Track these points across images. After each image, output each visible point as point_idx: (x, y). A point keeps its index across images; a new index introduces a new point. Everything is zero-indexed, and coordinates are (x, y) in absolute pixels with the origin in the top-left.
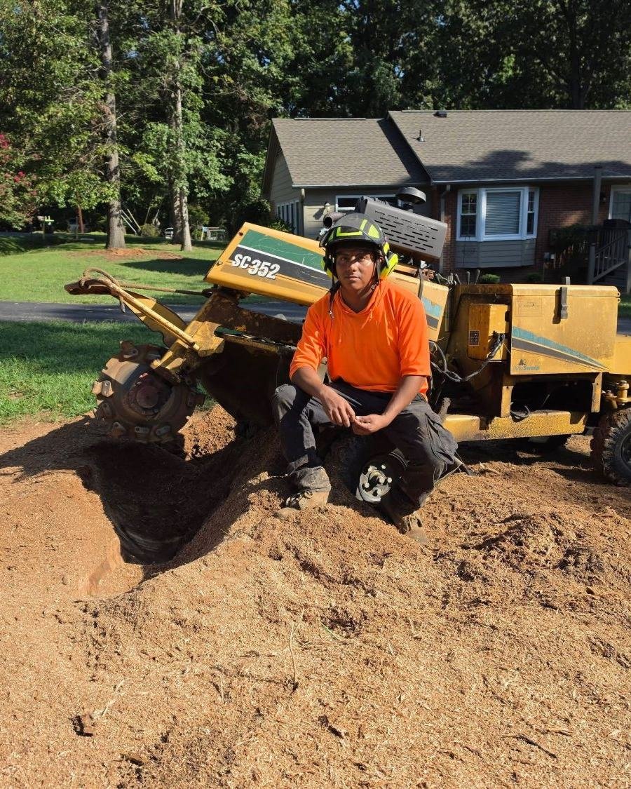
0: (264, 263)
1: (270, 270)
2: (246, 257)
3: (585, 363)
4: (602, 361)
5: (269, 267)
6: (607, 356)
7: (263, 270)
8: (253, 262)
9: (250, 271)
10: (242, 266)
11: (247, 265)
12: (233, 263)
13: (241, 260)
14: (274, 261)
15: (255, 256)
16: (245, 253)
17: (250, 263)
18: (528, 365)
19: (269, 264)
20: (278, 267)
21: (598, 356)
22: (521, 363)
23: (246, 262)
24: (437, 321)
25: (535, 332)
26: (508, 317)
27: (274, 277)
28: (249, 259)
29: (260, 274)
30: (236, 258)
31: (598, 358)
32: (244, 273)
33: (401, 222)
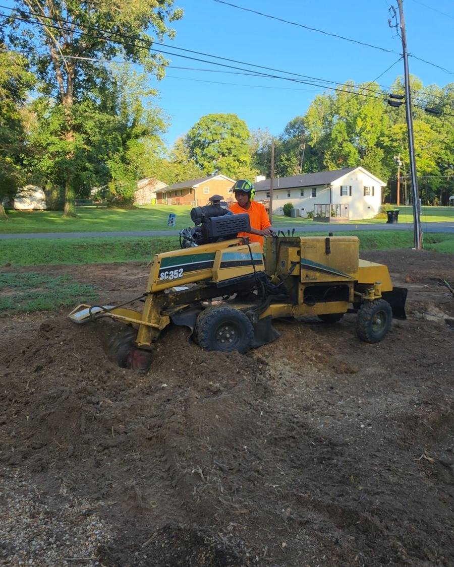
0: (175, 271)
1: (179, 273)
2: (165, 273)
3: (341, 276)
4: (352, 275)
5: (178, 272)
6: (354, 272)
7: (176, 275)
8: (170, 273)
9: (170, 278)
10: (166, 278)
11: (168, 276)
12: (161, 279)
13: (164, 275)
14: (178, 268)
15: (169, 270)
16: (164, 271)
17: (169, 275)
18: (311, 278)
19: (177, 270)
20: (182, 270)
21: (349, 272)
22: (307, 276)
23: (167, 275)
24: (261, 261)
25: (313, 260)
26: (299, 253)
27: (182, 276)
28: (167, 273)
29: (175, 277)
30: (161, 275)
31: (349, 273)
32: (167, 281)
33: (229, 222)
